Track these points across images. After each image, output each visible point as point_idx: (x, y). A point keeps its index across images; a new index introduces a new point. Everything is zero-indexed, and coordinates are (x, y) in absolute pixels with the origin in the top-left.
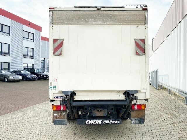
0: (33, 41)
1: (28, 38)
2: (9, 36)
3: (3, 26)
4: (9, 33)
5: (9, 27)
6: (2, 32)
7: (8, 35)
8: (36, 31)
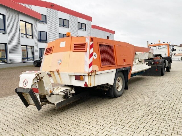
0: (86, 30)
1: (82, 28)
2: (68, 28)
3: (64, 20)
4: (68, 26)
5: (68, 20)
6: (63, 25)
8: (88, 21)
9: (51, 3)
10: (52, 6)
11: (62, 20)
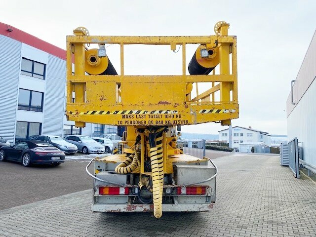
2: (44, 79)
3: (35, 63)
4: (44, 76)
5: (45, 65)
6: (32, 72)
7: (42, 77)
9: (7, 26)
10: (9, 31)
11: (32, 62)
